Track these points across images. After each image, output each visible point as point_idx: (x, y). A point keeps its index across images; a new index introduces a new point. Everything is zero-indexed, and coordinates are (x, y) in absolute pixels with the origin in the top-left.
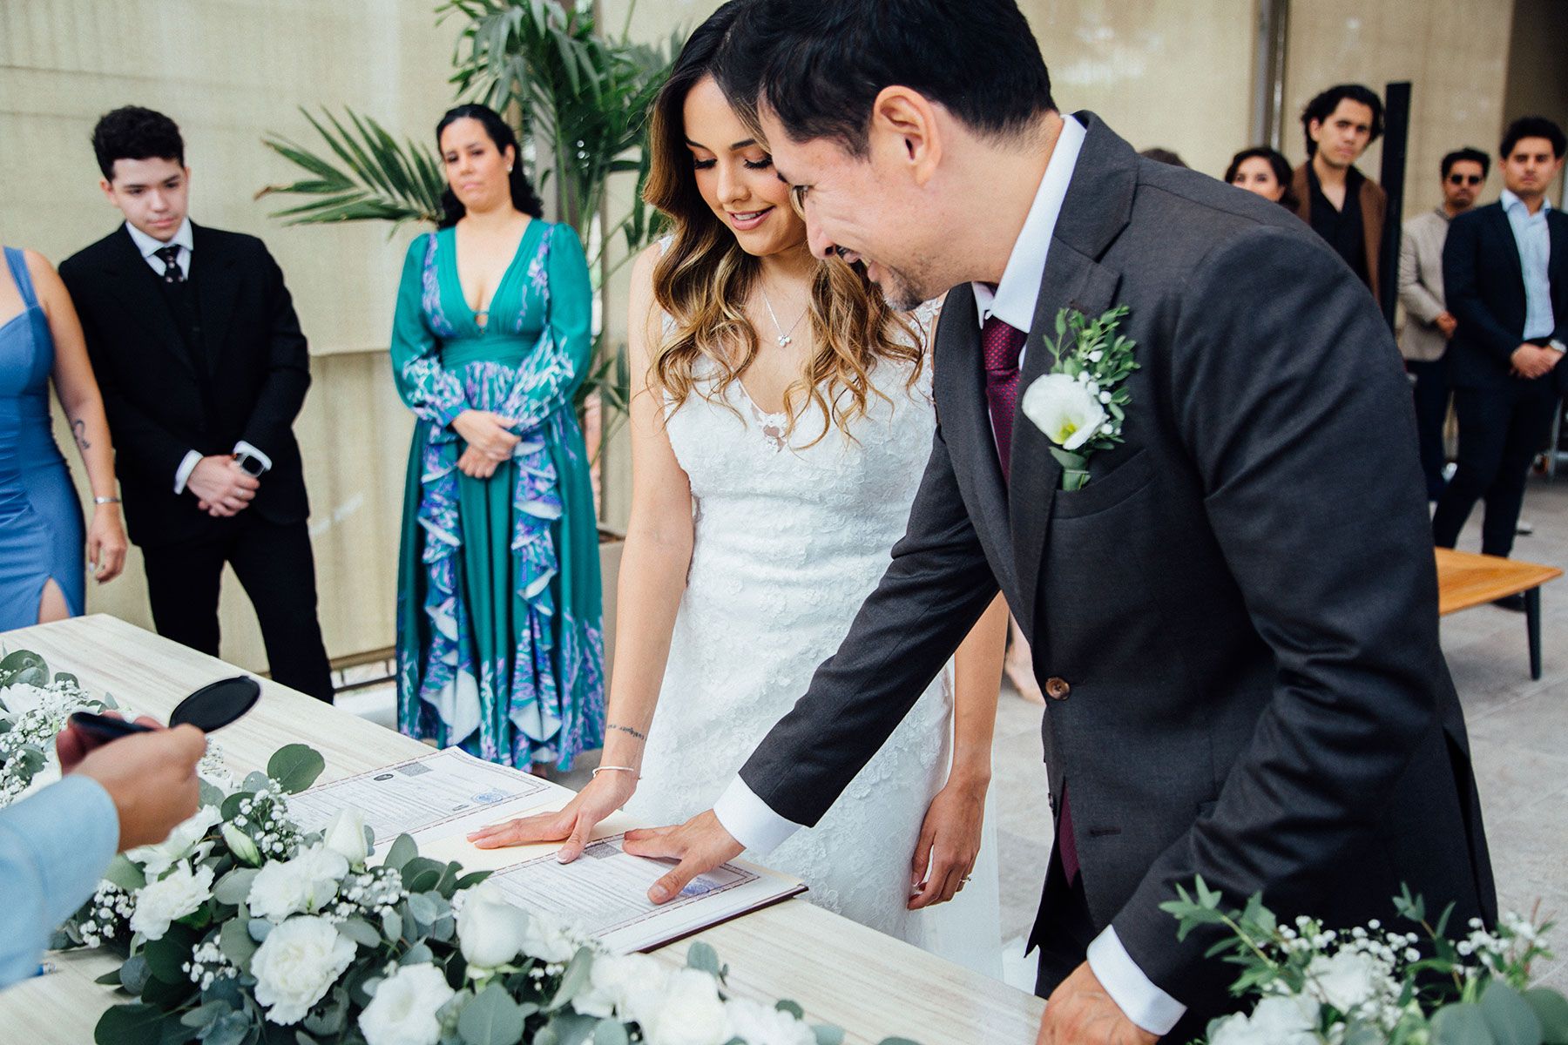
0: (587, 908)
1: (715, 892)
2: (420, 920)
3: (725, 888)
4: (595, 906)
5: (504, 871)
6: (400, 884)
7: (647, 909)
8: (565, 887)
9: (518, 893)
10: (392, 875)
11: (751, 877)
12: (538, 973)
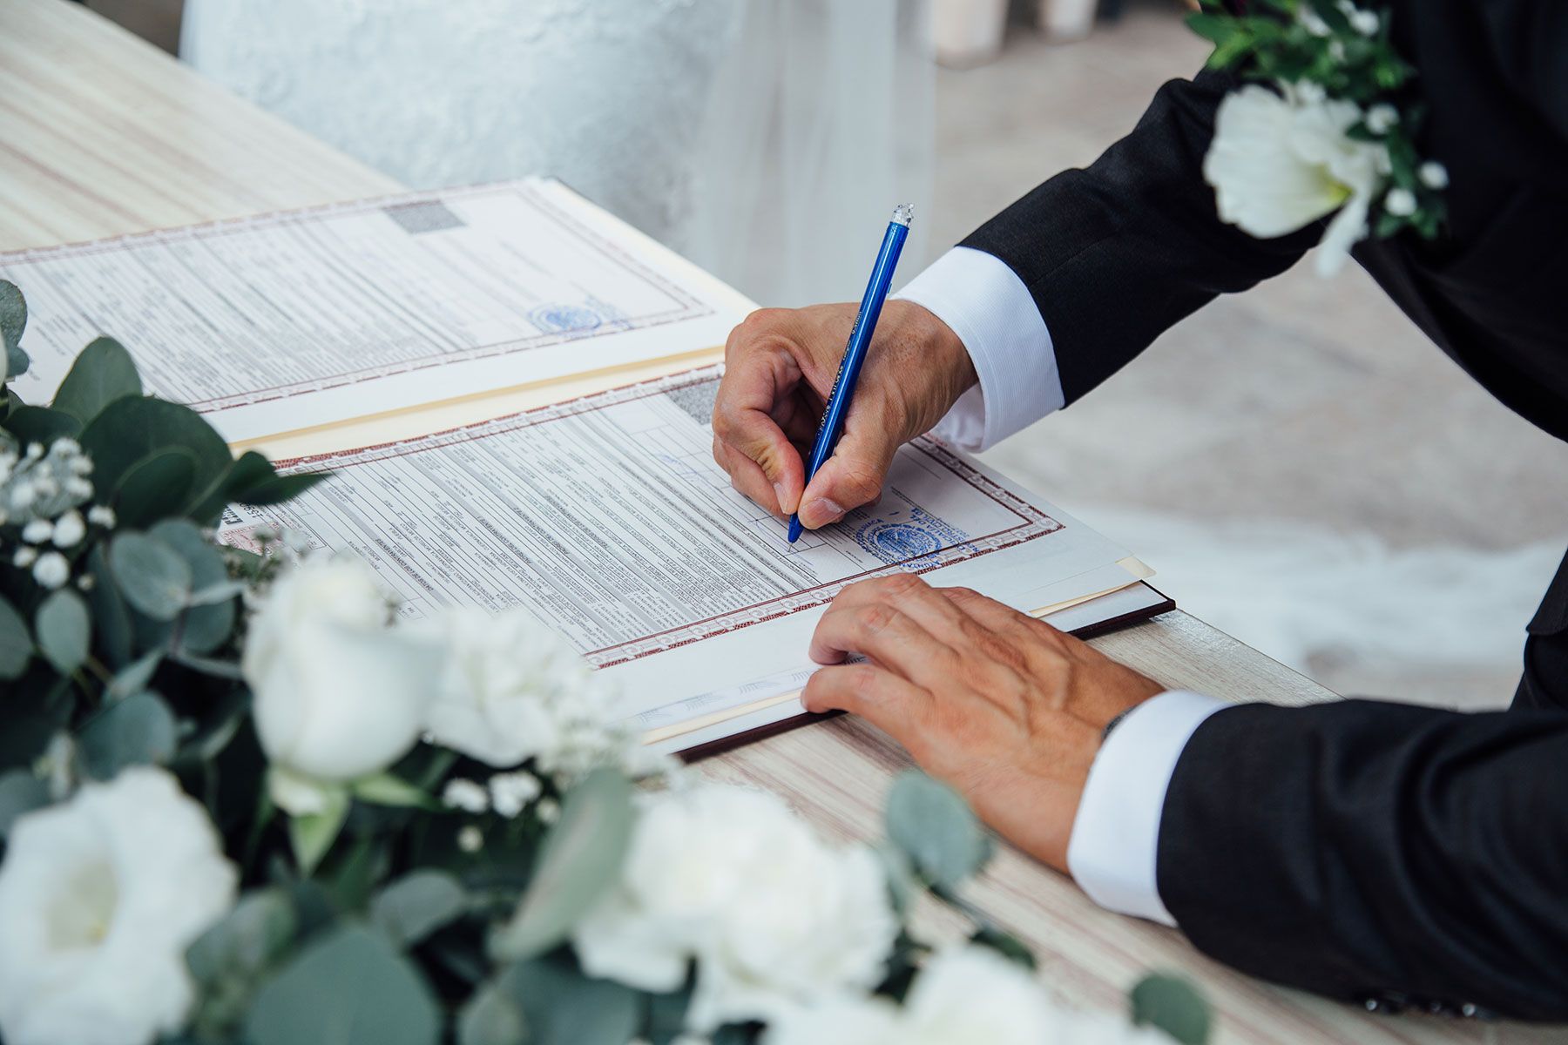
0: (655, 560)
1: (954, 554)
2: (143, 602)
3: (981, 546)
4: (674, 555)
5: (483, 430)
6: (84, 489)
7: (794, 583)
8: (615, 495)
9: (504, 491)
10: (67, 456)
11: (1040, 524)
12: (465, 795)
